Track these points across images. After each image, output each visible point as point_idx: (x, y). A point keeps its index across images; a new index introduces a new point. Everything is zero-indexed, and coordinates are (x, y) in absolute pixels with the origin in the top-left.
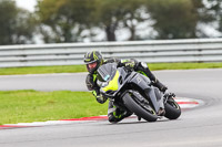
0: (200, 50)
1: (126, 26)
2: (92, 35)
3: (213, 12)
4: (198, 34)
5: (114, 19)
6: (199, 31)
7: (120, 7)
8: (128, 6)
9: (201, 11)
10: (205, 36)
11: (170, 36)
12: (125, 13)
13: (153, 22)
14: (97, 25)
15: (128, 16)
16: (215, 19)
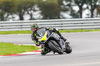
0: (62, 24)
1: (28, 13)
2: (13, 18)
3: (68, 7)
4: (61, 17)
5: (23, 10)
6: (62, 16)
7: (26, 5)
8: (29, 5)
9: (62, 6)
10: (64, 18)
11: (48, 18)
12: (28, 8)
13: (40, 12)
14: (15, 13)
15: (29, 9)
16: (69, 10)
